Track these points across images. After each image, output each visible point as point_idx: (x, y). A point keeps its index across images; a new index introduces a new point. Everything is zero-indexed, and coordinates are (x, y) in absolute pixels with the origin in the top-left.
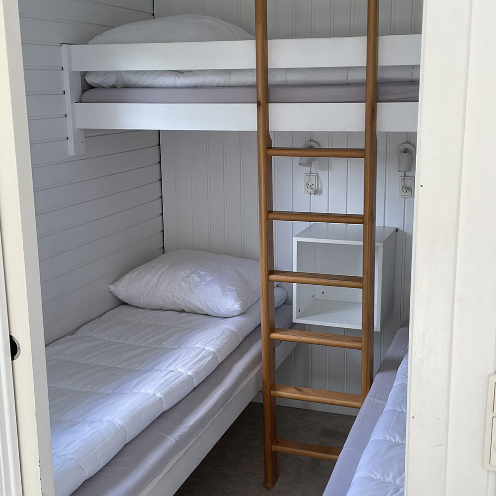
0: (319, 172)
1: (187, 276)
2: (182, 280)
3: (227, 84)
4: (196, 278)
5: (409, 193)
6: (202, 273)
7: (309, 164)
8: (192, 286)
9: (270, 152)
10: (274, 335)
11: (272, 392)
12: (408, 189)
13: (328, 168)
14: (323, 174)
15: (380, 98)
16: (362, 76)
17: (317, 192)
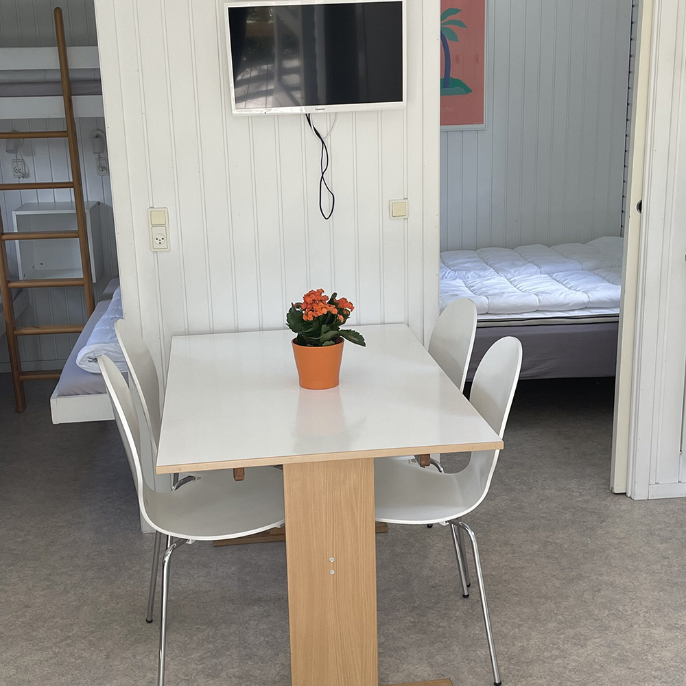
0: (25, 159)
5: (105, 172)
7: (15, 151)
10: (11, 285)
11: (15, 332)
12: (104, 168)
13: (32, 153)
14: (28, 160)
15: (73, 93)
16: (58, 76)
17: (25, 176)
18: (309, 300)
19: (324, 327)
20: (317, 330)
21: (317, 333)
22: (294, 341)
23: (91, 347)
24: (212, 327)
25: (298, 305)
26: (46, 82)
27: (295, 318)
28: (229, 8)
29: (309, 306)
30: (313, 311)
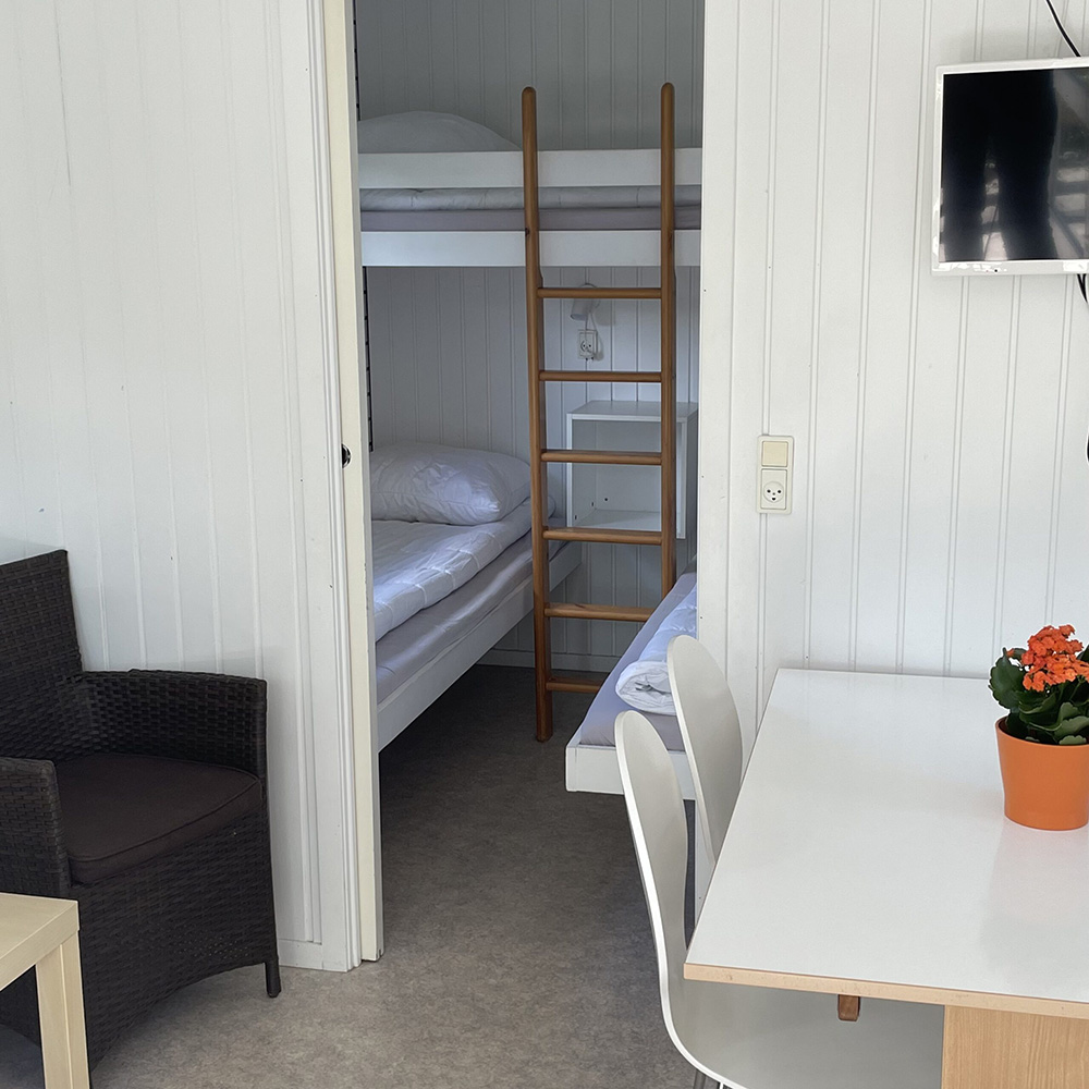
0: (599, 329)
1: (421, 471)
2: (415, 476)
3: (482, 206)
4: (433, 472)
6: (441, 466)
7: (584, 316)
8: (429, 483)
9: (542, 293)
10: (548, 534)
11: (546, 611)
13: (610, 322)
14: (603, 331)
15: (678, 224)
16: (656, 197)
17: (596, 356)
18: (1040, 649)
19: (1066, 708)
20: (1051, 709)
21: (1051, 717)
22: (1003, 725)
23: (644, 664)
24: (853, 659)
25: (1017, 654)
26: (639, 207)
27: (1007, 679)
28: (945, 76)
29: (1038, 661)
30: (1046, 672)
